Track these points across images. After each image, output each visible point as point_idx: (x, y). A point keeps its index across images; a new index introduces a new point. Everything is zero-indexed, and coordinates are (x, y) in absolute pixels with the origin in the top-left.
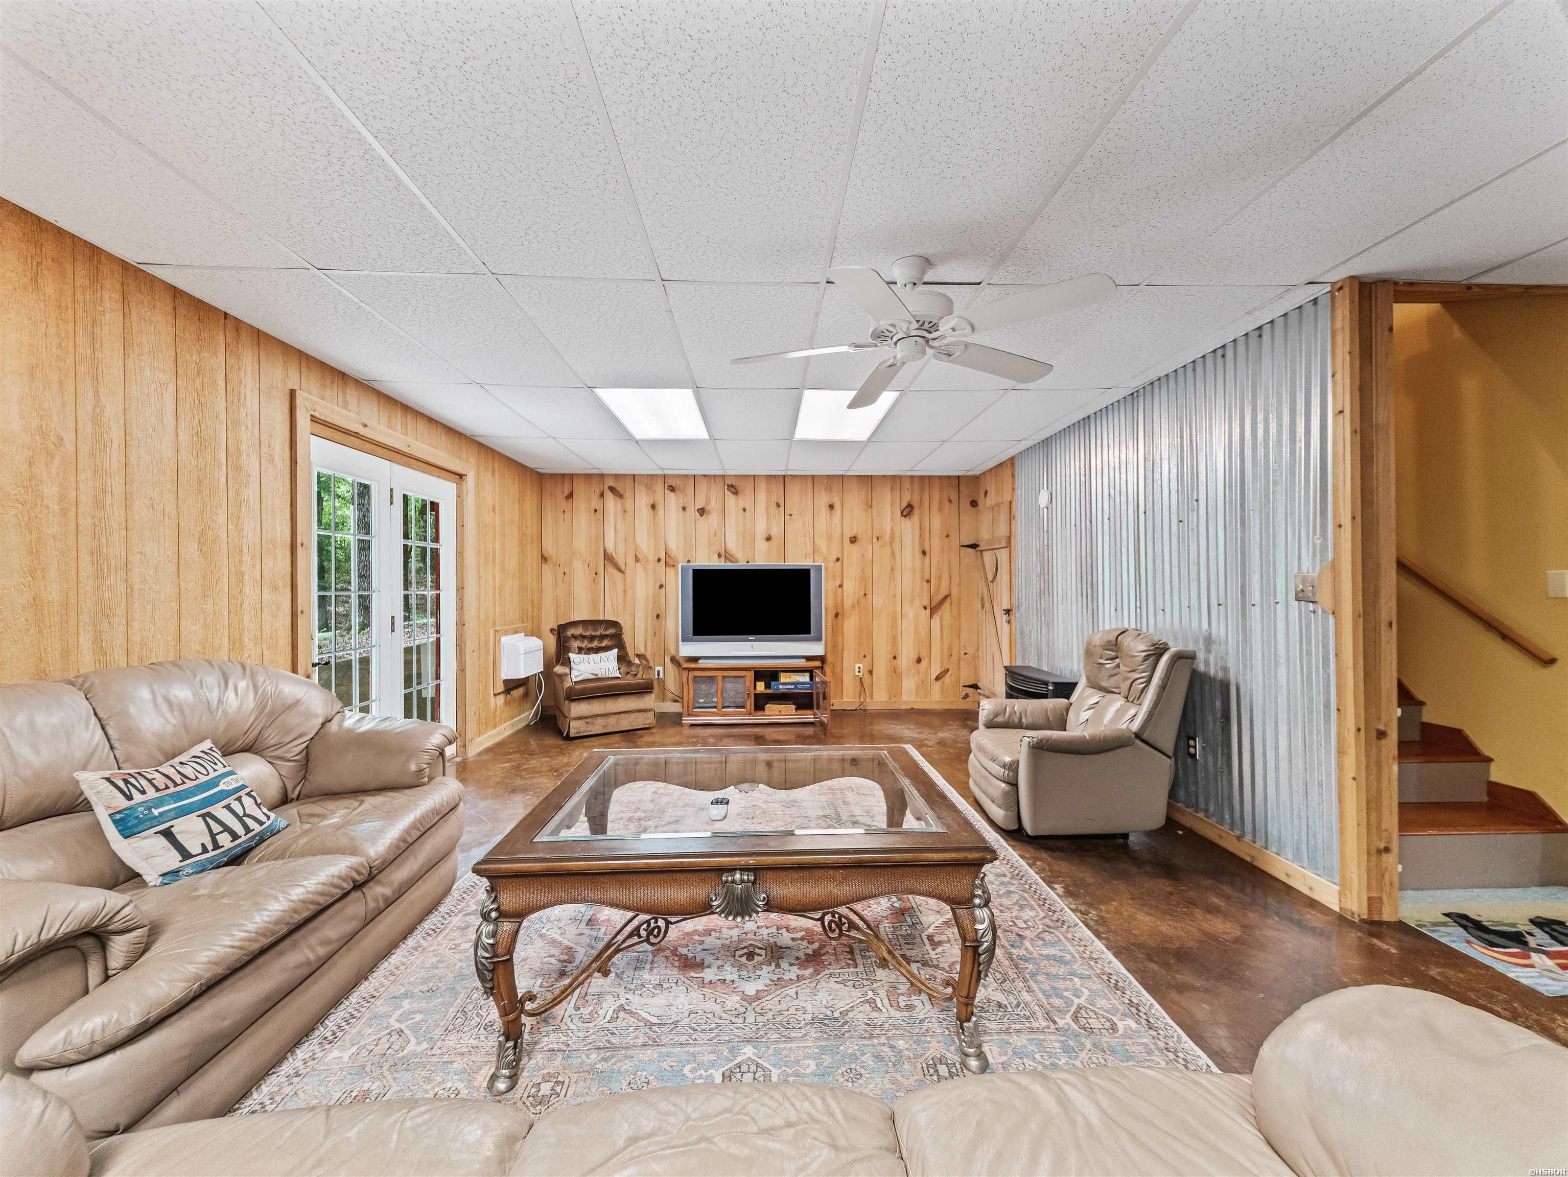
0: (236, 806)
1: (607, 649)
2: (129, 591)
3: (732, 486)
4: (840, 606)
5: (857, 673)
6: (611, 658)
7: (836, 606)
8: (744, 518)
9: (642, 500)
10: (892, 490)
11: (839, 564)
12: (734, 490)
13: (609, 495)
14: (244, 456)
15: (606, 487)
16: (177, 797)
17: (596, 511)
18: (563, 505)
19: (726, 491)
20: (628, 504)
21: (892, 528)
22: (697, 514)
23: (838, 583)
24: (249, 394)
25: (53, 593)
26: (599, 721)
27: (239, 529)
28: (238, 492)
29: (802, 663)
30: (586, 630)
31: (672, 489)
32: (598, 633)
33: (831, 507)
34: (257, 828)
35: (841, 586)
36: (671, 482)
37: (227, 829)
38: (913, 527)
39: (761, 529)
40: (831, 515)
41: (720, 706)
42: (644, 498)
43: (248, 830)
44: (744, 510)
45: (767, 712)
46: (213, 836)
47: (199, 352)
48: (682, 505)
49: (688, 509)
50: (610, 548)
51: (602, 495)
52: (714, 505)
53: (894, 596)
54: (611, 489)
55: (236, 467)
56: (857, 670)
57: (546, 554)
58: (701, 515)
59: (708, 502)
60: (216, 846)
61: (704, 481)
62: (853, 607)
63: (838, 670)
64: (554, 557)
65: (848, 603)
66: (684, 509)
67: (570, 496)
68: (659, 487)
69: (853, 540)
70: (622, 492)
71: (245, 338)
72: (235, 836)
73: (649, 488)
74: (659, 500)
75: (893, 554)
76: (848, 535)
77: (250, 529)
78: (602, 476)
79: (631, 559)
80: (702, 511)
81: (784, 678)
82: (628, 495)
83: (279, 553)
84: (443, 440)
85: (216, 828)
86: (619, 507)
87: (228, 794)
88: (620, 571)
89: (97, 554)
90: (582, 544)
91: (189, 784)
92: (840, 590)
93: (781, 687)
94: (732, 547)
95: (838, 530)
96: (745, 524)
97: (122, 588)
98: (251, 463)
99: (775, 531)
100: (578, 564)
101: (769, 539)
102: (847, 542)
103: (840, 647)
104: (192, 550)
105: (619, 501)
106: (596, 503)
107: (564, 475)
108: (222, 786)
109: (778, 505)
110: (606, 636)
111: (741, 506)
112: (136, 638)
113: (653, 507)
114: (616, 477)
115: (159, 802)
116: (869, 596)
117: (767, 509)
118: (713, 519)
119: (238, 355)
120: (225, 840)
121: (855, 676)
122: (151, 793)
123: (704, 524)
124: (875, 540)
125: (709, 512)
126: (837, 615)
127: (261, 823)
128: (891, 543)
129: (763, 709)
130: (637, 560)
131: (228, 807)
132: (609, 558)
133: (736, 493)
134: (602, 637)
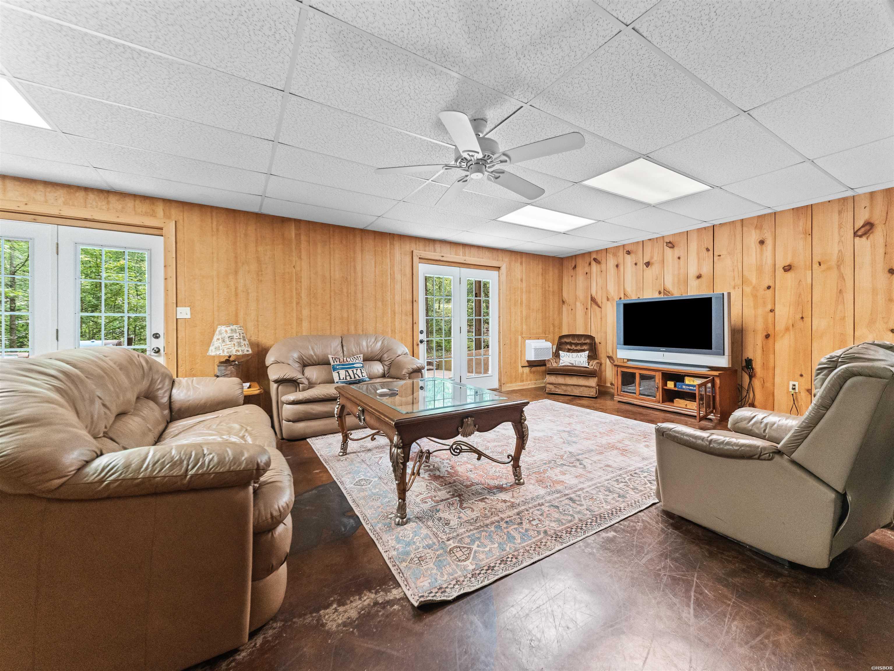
0: (355, 371)
1: (583, 351)
2: (363, 316)
3: (670, 242)
4: (771, 326)
5: (791, 390)
6: (583, 356)
7: (766, 328)
8: (679, 264)
9: (611, 262)
10: (840, 212)
11: (769, 292)
12: (671, 245)
13: (593, 263)
14: (396, 275)
15: (592, 259)
16: (343, 365)
17: (587, 273)
18: (572, 272)
19: (665, 247)
20: (603, 266)
21: (840, 251)
22: (645, 266)
23: (769, 307)
24: (397, 255)
25: (345, 315)
26: (564, 388)
27: (394, 298)
28: (394, 286)
29: (704, 371)
30: (574, 340)
31: (629, 253)
32: (580, 342)
33: (762, 242)
34: (358, 378)
35: (772, 311)
36: (628, 248)
37: (350, 375)
38: (873, 246)
39: (693, 271)
40: (762, 250)
41: (638, 393)
42: (612, 260)
43: (355, 378)
44: (679, 258)
45: (675, 404)
46: (346, 376)
47: (382, 247)
48: (634, 263)
49: (638, 264)
50: (594, 294)
51: (590, 264)
52: (656, 258)
53: (843, 318)
54: (595, 260)
55: (393, 278)
56: (791, 387)
57: (564, 300)
58: (647, 267)
59: (652, 258)
60: (346, 379)
61: (650, 243)
62: (787, 329)
63: (768, 385)
64: (567, 300)
65: (780, 326)
66: (636, 264)
67: (575, 267)
68: (621, 253)
69: (788, 269)
70: (600, 261)
71: (396, 239)
72: (351, 378)
73: (615, 255)
74: (621, 260)
75: (842, 277)
76: (781, 263)
77: (398, 298)
78: (590, 253)
79: (605, 300)
80: (648, 264)
81: (688, 381)
82: (603, 262)
83: (408, 304)
84: (487, 254)
85: (347, 374)
86: (599, 270)
87: (354, 367)
88: (599, 307)
89: (355, 306)
90: (580, 293)
91: (347, 363)
92: (771, 314)
93: (684, 387)
94: (669, 286)
95: (770, 261)
96: (679, 268)
97: (361, 315)
98: (398, 277)
99: (706, 270)
100: (578, 304)
101: (699, 277)
102: (780, 271)
103: (771, 365)
104: (380, 304)
105: (598, 266)
106: (587, 269)
107: (572, 256)
108: (355, 365)
109: (708, 250)
110: (585, 344)
111: (677, 255)
112: (365, 327)
113: (617, 266)
114: (597, 252)
115: (339, 365)
116: (808, 320)
117: (698, 254)
118: (655, 269)
119: (394, 245)
120: (348, 378)
121: (788, 392)
122: (338, 363)
123: (650, 273)
124: (816, 266)
125: (653, 264)
126: (767, 336)
127: (359, 377)
128: (838, 267)
129: (673, 402)
130: (608, 299)
131: (353, 371)
132: (593, 300)
133: (673, 247)
134: (582, 344)
